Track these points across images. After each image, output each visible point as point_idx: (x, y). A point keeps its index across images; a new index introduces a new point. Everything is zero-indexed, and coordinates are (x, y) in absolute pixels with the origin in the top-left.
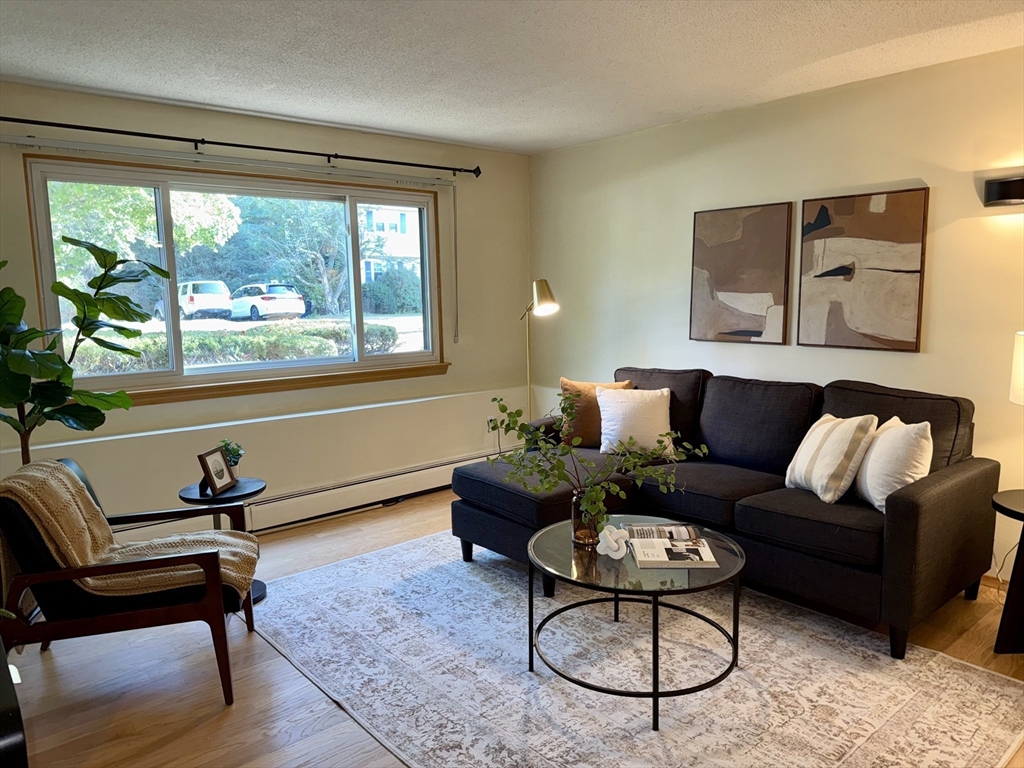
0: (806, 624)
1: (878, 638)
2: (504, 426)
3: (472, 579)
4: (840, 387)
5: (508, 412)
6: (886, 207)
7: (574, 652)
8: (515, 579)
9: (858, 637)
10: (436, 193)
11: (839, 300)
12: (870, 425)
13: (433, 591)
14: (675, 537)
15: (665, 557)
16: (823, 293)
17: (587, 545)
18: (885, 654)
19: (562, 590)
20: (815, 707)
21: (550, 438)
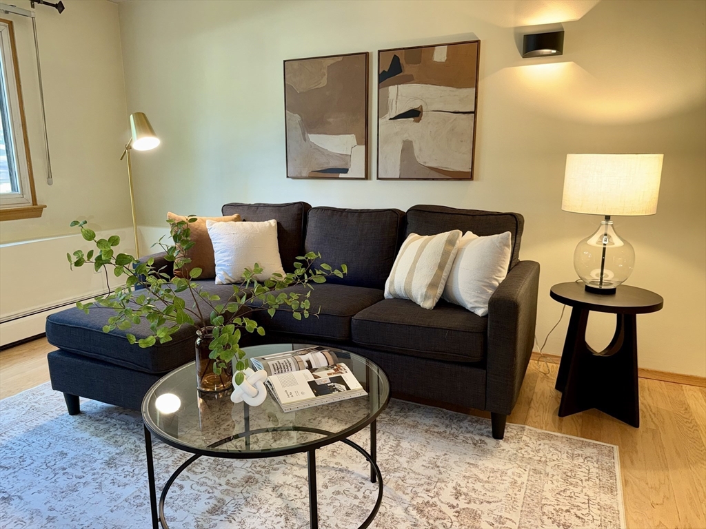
0: (417, 419)
1: (477, 421)
2: (93, 259)
3: (79, 435)
4: (418, 210)
5: (97, 239)
6: (447, 56)
7: (208, 507)
8: (131, 426)
9: (461, 424)
10: (11, 22)
11: (410, 139)
12: (457, 239)
13: (29, 461)
14: (314, 367)
15: (310, 394)
16: (397, 134)
17: (217, 393)
18: (488, 436)
19: (186, 430)
20: (458, 512)
21: (161, 271)
